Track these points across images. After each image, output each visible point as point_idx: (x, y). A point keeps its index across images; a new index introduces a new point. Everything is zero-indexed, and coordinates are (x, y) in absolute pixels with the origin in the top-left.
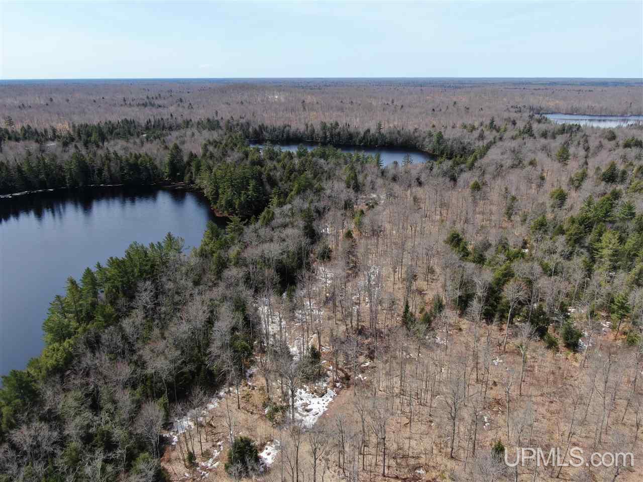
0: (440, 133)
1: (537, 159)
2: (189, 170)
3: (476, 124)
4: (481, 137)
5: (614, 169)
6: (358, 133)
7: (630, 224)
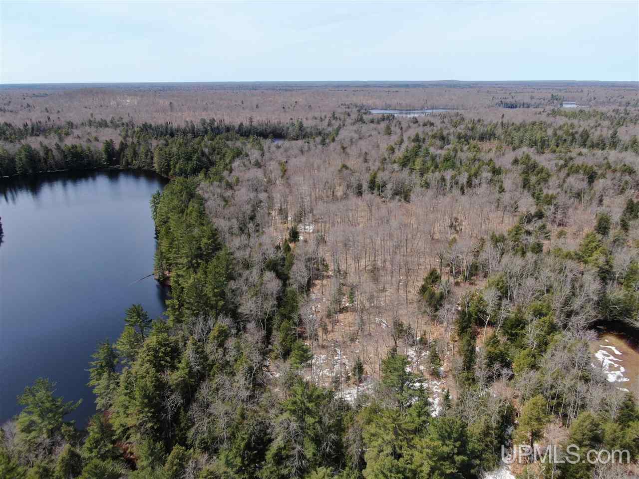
0: (300, 123)
3: (323, 117)
7: (428, 158)
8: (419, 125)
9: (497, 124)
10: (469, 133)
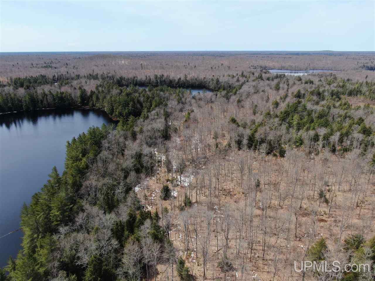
0: (218, 79)
1: (265, 90)
2: (92, 100)
3: (235, 75)
4: (238, 80)
5: (300, 93)
6: (175, 80)
7: (305, 113)
8: (302, 83)
9: (362, 83)
10: (340, 90)
